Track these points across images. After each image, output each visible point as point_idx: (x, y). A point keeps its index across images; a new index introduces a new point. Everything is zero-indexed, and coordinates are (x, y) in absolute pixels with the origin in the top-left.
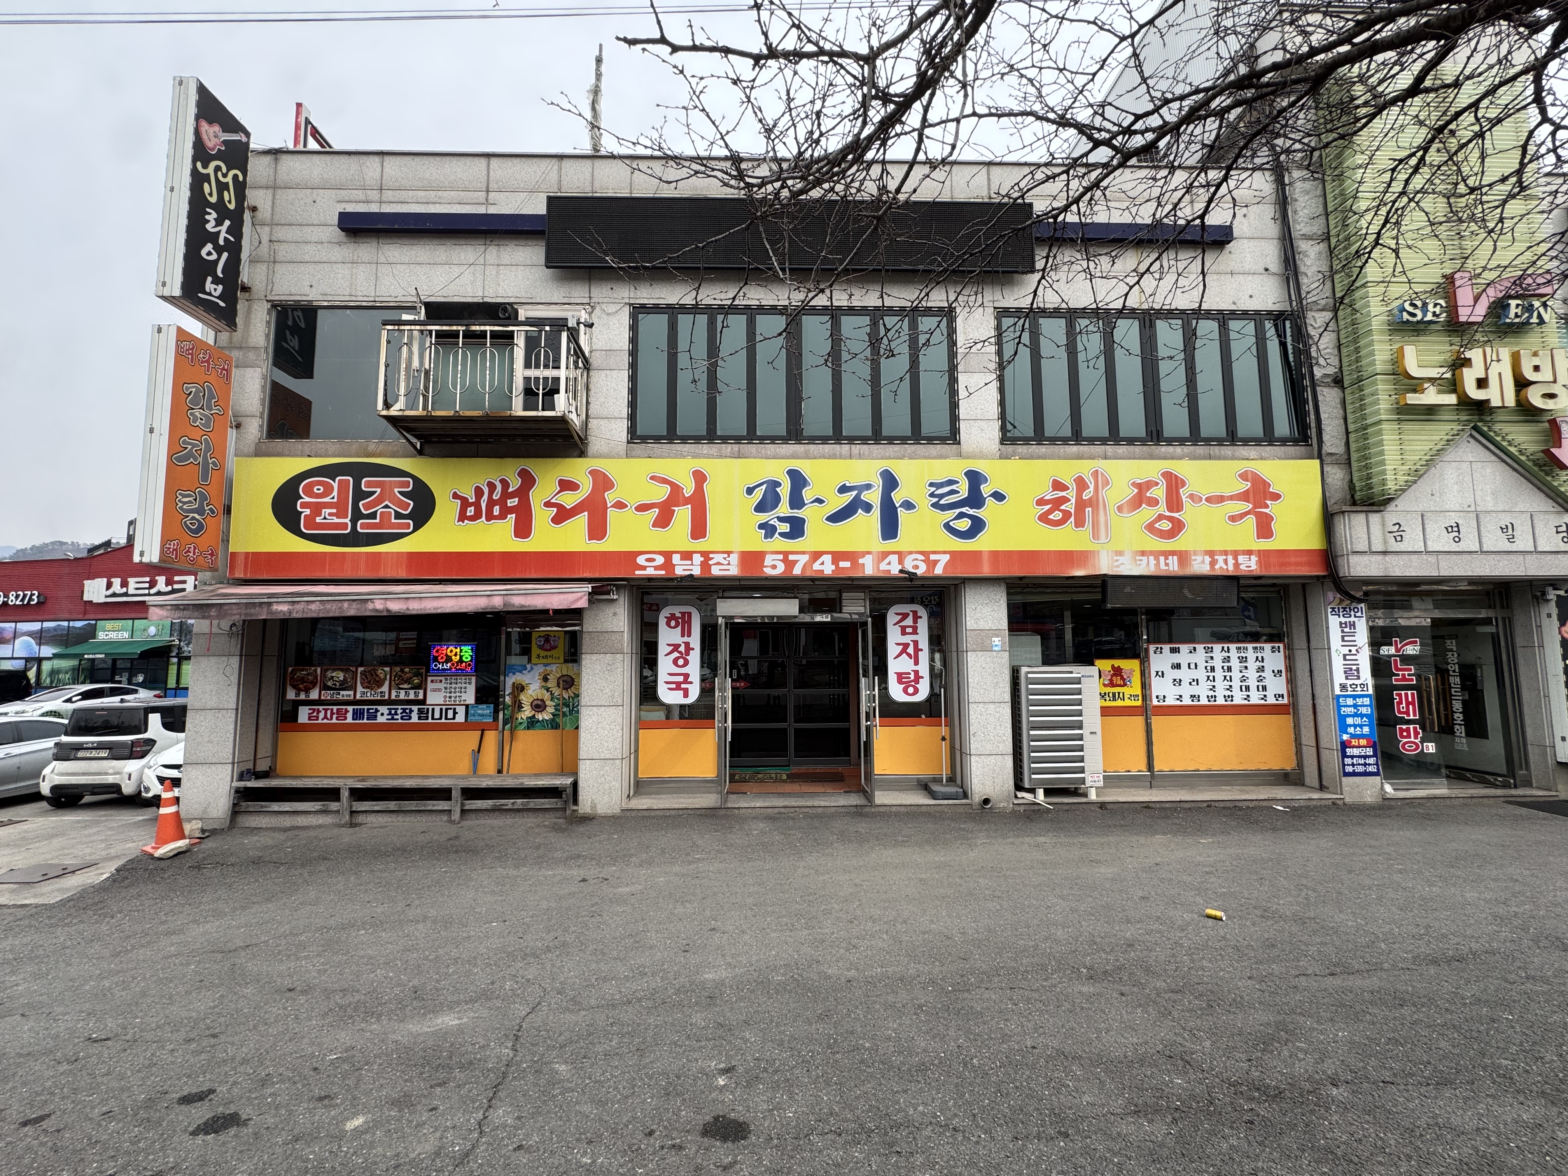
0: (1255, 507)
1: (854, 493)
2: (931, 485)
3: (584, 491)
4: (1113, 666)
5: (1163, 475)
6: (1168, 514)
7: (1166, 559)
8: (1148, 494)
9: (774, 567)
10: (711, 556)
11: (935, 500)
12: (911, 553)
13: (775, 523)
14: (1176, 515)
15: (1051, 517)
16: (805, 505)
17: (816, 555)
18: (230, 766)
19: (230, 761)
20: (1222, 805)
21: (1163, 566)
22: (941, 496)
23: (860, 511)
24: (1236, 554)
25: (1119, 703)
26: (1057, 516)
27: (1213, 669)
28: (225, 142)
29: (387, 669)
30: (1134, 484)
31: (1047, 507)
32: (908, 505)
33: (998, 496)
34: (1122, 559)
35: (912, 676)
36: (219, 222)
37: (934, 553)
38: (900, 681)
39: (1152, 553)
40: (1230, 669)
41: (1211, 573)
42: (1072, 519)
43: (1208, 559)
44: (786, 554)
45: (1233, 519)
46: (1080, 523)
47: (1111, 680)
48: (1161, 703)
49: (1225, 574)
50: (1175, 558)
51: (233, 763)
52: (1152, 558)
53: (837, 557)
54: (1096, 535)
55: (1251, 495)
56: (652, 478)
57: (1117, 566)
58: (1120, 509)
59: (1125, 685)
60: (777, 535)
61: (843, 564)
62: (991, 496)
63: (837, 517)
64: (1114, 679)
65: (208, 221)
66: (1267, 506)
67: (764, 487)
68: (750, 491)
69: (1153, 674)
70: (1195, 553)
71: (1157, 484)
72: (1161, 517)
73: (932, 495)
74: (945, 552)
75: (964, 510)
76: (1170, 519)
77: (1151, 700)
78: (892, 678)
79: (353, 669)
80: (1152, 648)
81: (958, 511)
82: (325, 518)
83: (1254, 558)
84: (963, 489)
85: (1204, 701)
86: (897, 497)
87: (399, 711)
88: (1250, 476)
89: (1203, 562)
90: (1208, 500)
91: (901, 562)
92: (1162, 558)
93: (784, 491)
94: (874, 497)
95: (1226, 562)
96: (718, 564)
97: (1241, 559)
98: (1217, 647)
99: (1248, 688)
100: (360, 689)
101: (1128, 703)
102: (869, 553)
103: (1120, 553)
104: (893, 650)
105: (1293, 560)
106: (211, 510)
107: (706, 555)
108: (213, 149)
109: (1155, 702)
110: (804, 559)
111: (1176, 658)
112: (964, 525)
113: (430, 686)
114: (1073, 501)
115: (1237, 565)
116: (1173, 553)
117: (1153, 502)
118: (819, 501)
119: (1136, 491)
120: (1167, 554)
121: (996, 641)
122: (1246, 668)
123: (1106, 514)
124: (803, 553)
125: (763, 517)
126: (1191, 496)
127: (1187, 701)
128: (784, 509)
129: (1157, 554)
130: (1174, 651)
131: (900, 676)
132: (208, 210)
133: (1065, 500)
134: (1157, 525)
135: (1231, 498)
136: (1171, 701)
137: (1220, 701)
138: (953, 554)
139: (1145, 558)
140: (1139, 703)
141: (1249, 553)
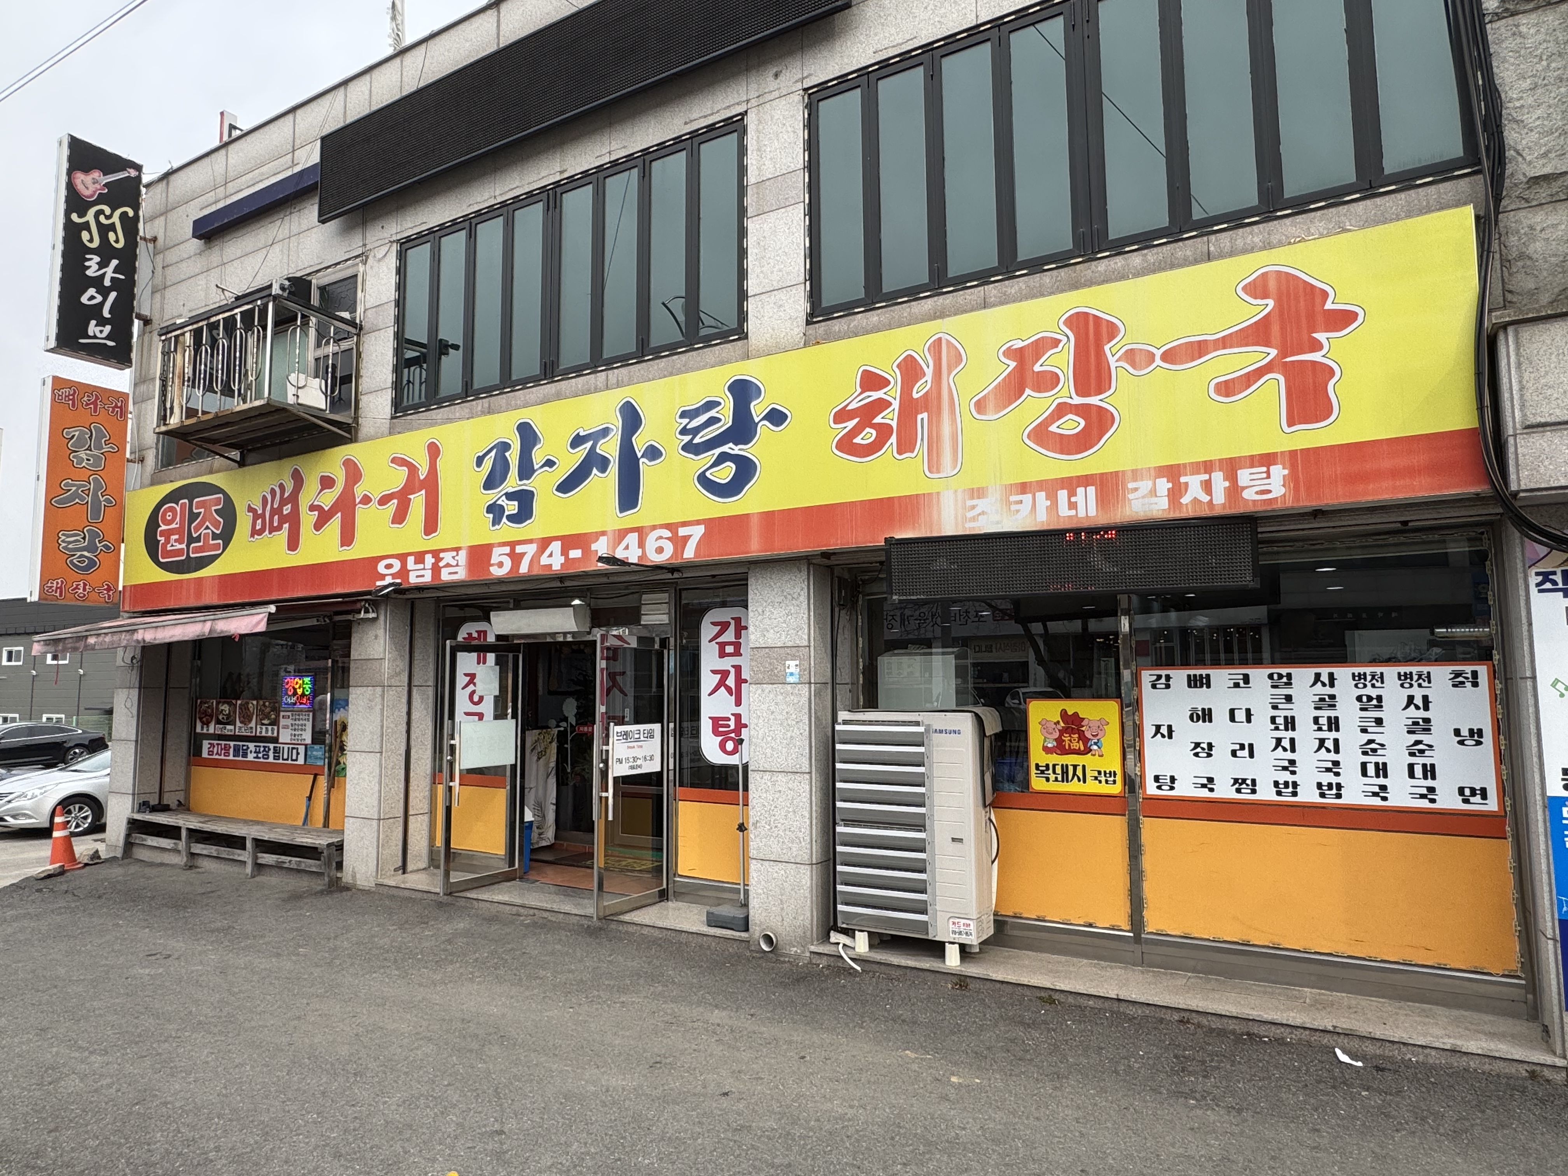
0: (1283, 353)
1: (589, 445)
2: (683, 415)
3: (339, 486)
4: (1064, 713)
5: (1069, 322)
6: (1077, 400)
7: (1072, 493)
8: (1037, 368)
9: (501, 565)
10: (442, 555)
11: (687, 438)
12: (654, 528)
13: (503, 501)
14: (1094, 400)
15: (858, 440)
16: (534, 471)
17: (544, 543)
18: (131, 797)
19: (131, 792)
20: (1216, 1024)
21: (1064, 511)
22: (696, 431)
23: (595, 471)
24: (1231, 467)
25: (1074, 787)
26: (868, 436)
27: (1290, 723)
28: (106, 185)
29: (255, 702)
30: (1009, 353)
31: (851, 424)
32: (653, 453)
33: (776, 417)
34: (982, 504)
35: (732, 724)
36: (102, 265)
37: (685, 524)
38: (716, 732)
39: (1041, 485)
40: (1334, 724)
41: (1172, 515)
42: (893, 439)
43: (1164, 485)
44: (512, 544)
45: (1227, 388)
46: (906, 445)
47: (1059, 741)
48: (1165, 793)
49: (1206, 512)
50: (1091, 490)
51: (133, 794)
52: (1041, 496)
53: (569, 542)
54: (934, 464)
55: (1275, 329)
56: (394, 460)
57: (974, 519)
58: (980, 406)
59: (1087, 751)
60: (504, 520)
61: (575, 554)
62: (765, 418)
63: (568, 485)
64: (1066, 738)
65: (89, 267)
66: (1316, 346)
67: (493, 454)
68: (480, 461)
69: (1149, 730)
70: (1136, 474)
71: (1056, 343)
72: (1062, 410)
73: (684, 431)
74: (698, 522)
75: (725, 448)
76: (1082, 410)
77: (1142, 785)
78: (706, 726)
79: (234, 701)
80: (1147, 677)
81: (717, 451)
82: (172, 546)
83: (1279, 472)
84: (726, 413)
85: (1266, 793)
86: (640, 442)
87: (262, 749)
88: (1272, 285)
89: (1153, 492)
90: (1168, 357)
91: (641, 544)
92: (1063, 495)
93: (513, 456)
94: (610, 448)
95: (1207, 486)
96: (448, 565)
97: (1244, 476)
98: (1302, 675)
99: (1382, 770)
100: (238, 724)
101: (1092, 787)
102: (603, 533)
103: (978, 493)
104: (708, 681)
105: (1386, 464)
106: (105, 546)
107: (436, 553)
108: (92, 196)
109: (1151, 789)
110: (530, 550)
111: (1200, 698)
112: (725, 473)
113: (283, 722)
114: (896, 405)
115: (1234, 490)
116: (1086, 481)
117: (1050, 381)
118: (550, 463)
119: (1013, 364)
120: (1072, 484)
121: (792, 666)
122: (1379, 722)
123: (953, 420)
124: (530, 541)
125: (492, 496)
126: (1130, 356)
127: (1225, 791)
128: (512, 483)
129: (1051, 487)
130: (1194, 682)
131: (716, 722)
132: (88, 256)
133: (883, 405)
134: (1053, 428)
135: (1225, 342)
136: (1185, 789)
137: (1308, 795)
138: (710, 524)
139: (1027, 498)
140: (1117, 789)
141: (1267, 460)
